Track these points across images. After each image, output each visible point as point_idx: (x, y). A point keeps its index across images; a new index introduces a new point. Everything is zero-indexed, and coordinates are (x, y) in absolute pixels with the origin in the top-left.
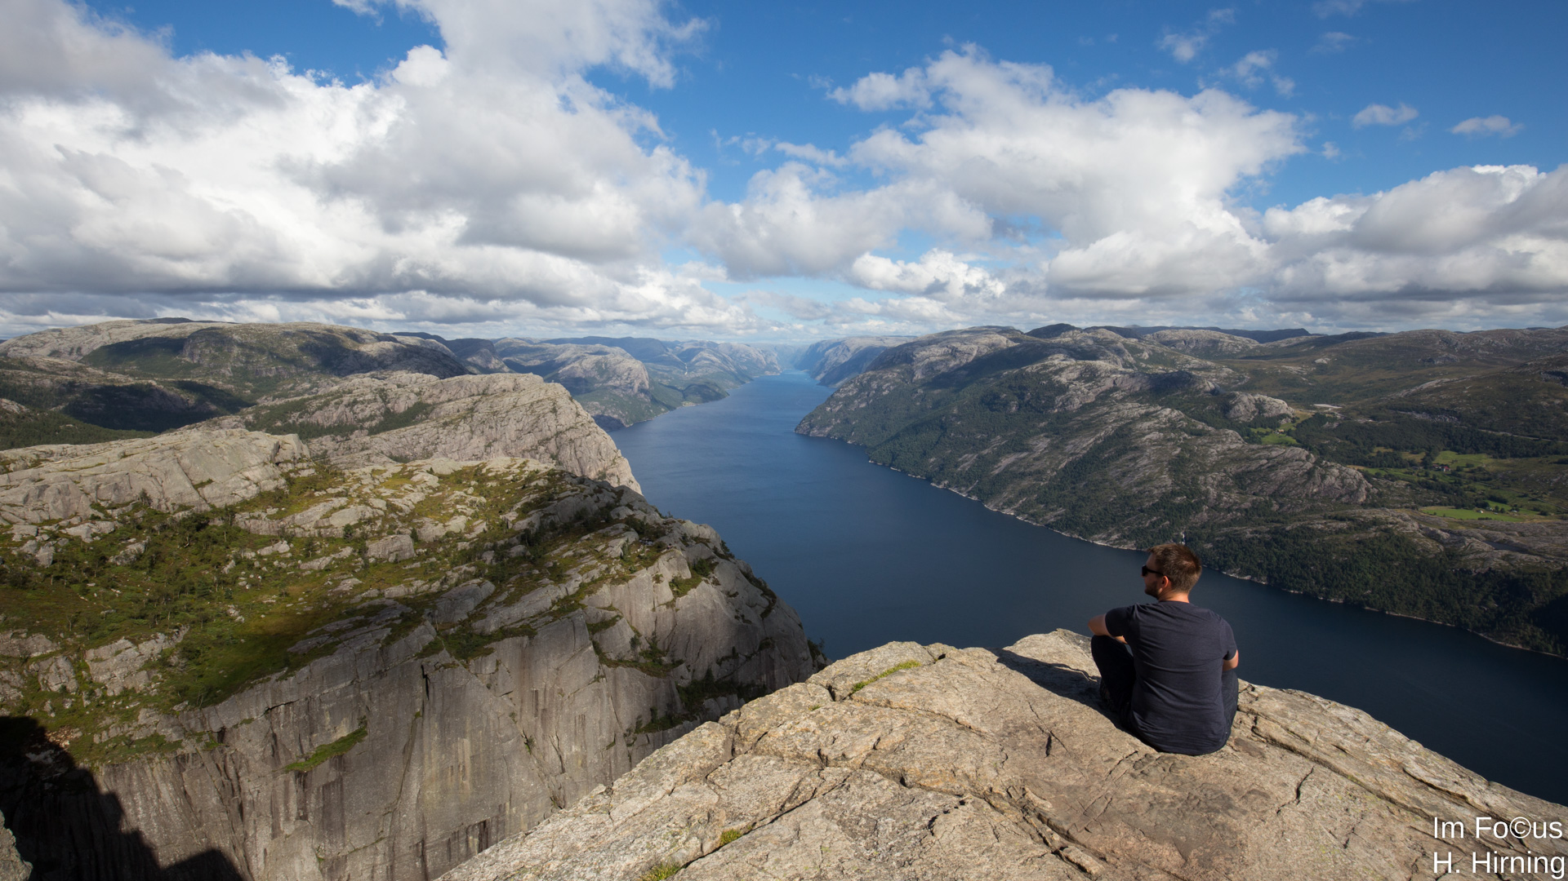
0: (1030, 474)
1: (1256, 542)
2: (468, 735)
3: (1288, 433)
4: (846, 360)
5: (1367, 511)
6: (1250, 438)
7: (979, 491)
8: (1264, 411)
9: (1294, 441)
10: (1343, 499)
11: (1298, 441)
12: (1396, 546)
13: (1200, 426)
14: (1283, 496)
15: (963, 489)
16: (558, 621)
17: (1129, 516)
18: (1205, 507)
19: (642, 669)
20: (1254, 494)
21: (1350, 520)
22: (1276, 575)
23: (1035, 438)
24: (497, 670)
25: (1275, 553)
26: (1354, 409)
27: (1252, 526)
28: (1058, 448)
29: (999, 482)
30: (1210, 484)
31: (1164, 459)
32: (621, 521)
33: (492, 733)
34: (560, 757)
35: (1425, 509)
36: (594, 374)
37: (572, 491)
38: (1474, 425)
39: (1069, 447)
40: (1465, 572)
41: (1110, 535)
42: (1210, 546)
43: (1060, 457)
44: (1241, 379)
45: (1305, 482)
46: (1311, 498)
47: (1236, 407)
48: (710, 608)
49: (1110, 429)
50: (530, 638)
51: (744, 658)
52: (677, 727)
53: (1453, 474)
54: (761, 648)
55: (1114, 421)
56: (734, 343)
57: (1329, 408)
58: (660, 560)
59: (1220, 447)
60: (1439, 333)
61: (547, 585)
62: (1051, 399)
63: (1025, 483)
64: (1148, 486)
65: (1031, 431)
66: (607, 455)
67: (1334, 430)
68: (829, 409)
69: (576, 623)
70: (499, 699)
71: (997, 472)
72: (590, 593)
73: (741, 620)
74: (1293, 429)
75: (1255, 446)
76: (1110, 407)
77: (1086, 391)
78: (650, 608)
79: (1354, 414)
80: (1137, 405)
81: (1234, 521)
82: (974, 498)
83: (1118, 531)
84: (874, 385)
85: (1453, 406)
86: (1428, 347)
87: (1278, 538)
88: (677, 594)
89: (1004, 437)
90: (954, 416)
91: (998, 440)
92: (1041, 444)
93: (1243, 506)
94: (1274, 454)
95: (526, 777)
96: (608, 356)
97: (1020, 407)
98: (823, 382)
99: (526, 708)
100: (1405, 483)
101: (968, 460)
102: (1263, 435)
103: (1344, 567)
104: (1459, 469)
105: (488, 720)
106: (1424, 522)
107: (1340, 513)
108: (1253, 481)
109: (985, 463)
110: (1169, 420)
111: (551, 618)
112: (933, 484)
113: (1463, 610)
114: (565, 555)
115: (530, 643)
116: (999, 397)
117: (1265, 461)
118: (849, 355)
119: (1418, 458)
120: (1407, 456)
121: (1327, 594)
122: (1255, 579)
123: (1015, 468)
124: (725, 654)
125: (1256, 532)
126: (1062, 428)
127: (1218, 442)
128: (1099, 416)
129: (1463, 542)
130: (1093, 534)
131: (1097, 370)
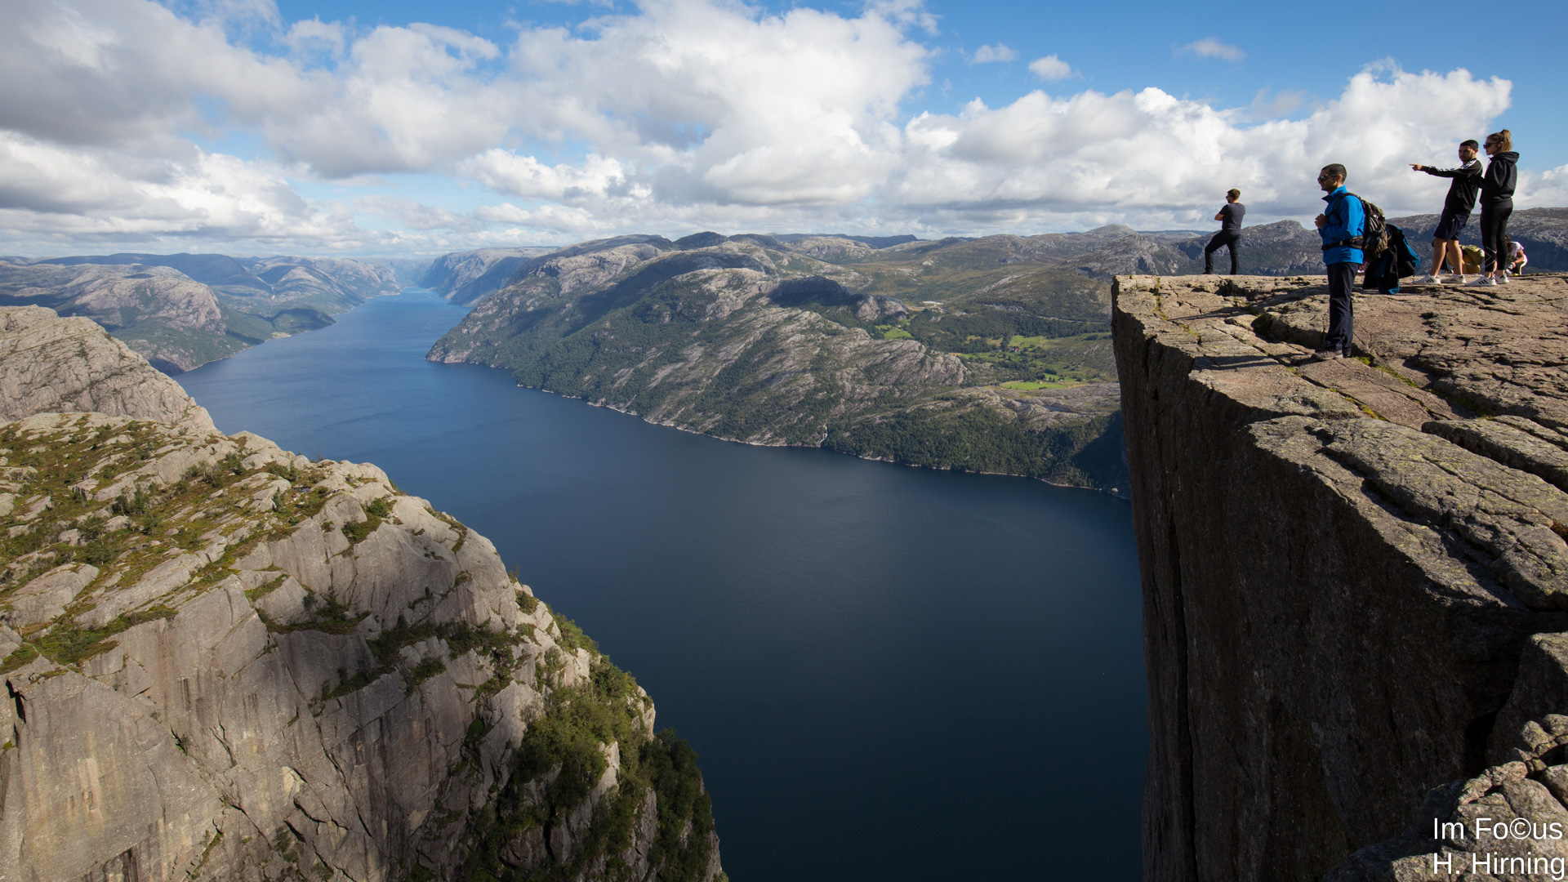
0: (687, 384)
1: (884, 426)
2: (93, 754)
3: (904, 328)
4: (481, 274)
5: (964, 390)
6: (876, 335)
7: (638, 406)
8: (885, 310)
9: (909, 335)
10: (947, 382)
11: (912, 335)
12: (986, 417)
13: (835, 326)
14: (903, 384)
15: (621, 405)
16: (205, 593)
17: (779, 415)
18: (842, 400)
19: (322, 629)
20: (881, 384)
21: (953, 399)
22: (900, 453)
23: (690, 347)
24: (125, 666)
25: (899, 434)
26: (953, 304)
27: (881, 412)
28: (712, 355)
29: (658, 395)
30: (845, 378)
31: (806, 359)
32: (258, 471)
33: (129, 743)
34: (228, 749)
35: (1004, 384)
36: (135, 303)
37: (176, 444)
38: (1034, 313)
39: (722, 354)
40: (1032, 432)
41: (763, 435)
42: (848, 434)
43: (714, 364)
44: (865, 282)
45: (919, 370)
46: (924, 383)
47: (863, 307)
48: (395, 549)
49: (758, 334)
50: (168, 619)
51: (440, 597)
52: (374, 683)
53: (1022, 354)
54: (457, 583)
55: (762, 326)
56: (337, 259)
57: (933, 304)
58: (327, 506)
59: (852, 345)
60: (1009, 238)
61: (178, 555)
62: (702, 308)
63: (683, 393)
64: (794, 385)
65: (685, 341)
66: (174, 405)
67: (938, 323)
68: (465, 331)
69: (231, 592)
70: (133, 700)
71: (654, 384)
72: (242, 555)
73: (432, 558)
74: (908, 324)
75: (879, 342)
76: (757, 312)
77: (734, 298)
78: (322, 560)
79: (952, 308)
80: (780, 309)
81: (866, 410)
82: (633, 413)
83: (770, 430)
84: (517, 301)
85: (1020, 298)
86: (1003, 249)
87: (901, 420)
88: (354, 540)
89: (659, 349)
90: (606, 330)
91: (653, 353)
92: (696, 353)
93: (872, 396)
94: (895, 347)
95: (184, 782)
96: (154, 279)
97: (672, 317)
98: (455, 301)
99: (172, 703)
100: (989, 364)
101: (624, 375)
102: (885, 331)
103: (951, 439)
104: (1025, 350)
105: (121, 729)
106: (1004, 395)
107: (945, 394)
108: (879, 373)
109: (641, 377)
110: (809, 322)
111: (193, 592)
112: (590, 403)
113: (1031, 462)
114: (192, 518)
115: (170, 626)
116: (652, 308)
117: (888, 354)
118: (484, 270)
119: (998, 343)
120: (990, 342)
121: (939, 463)
122: (885, 459)
123: (671, 379)
124: (417, 596)
125: (884, 417)
126: (714, 336)
127: (850, 340)
128: (747, 322)
129: (1029, 408)
130: (749, 435)
131: (743, 278)
